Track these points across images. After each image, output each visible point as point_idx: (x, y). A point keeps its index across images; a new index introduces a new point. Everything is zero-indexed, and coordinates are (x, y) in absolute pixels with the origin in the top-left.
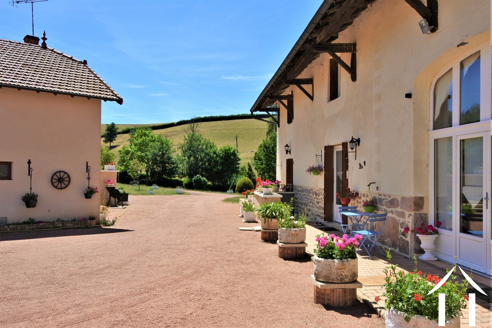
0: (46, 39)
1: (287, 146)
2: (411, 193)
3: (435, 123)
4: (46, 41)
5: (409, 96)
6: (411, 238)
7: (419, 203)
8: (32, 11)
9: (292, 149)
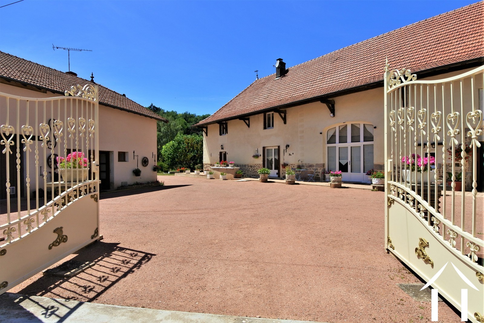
0: (94, 77)
1: (222, 146)
2: (322, 162)
3: (327, 142)
4: (93, 79)
5: (321, 133)
6: (321, 176)
7: (324, 165)
8: (69, 55)
9: (224, 147)
